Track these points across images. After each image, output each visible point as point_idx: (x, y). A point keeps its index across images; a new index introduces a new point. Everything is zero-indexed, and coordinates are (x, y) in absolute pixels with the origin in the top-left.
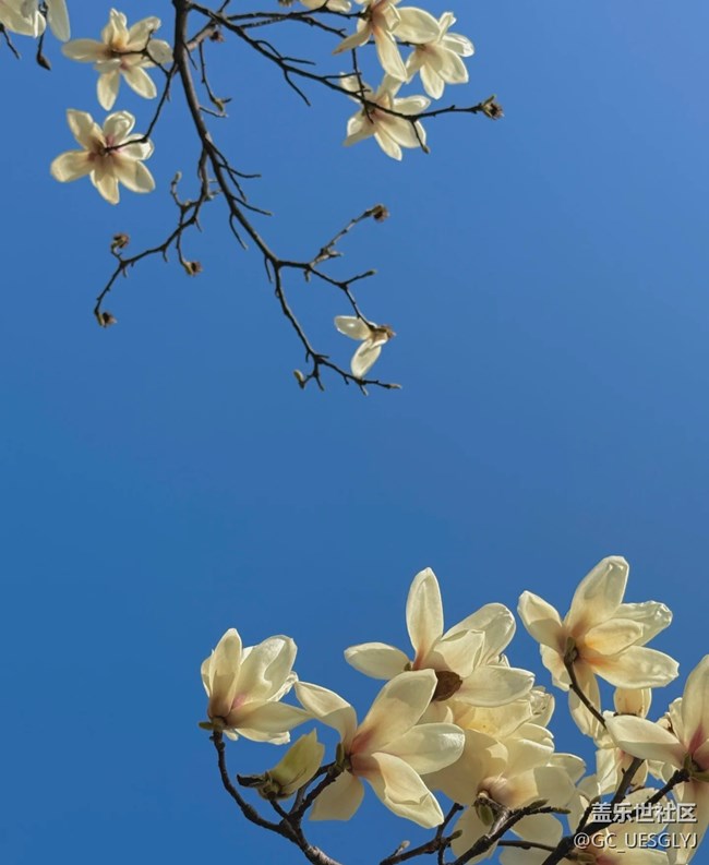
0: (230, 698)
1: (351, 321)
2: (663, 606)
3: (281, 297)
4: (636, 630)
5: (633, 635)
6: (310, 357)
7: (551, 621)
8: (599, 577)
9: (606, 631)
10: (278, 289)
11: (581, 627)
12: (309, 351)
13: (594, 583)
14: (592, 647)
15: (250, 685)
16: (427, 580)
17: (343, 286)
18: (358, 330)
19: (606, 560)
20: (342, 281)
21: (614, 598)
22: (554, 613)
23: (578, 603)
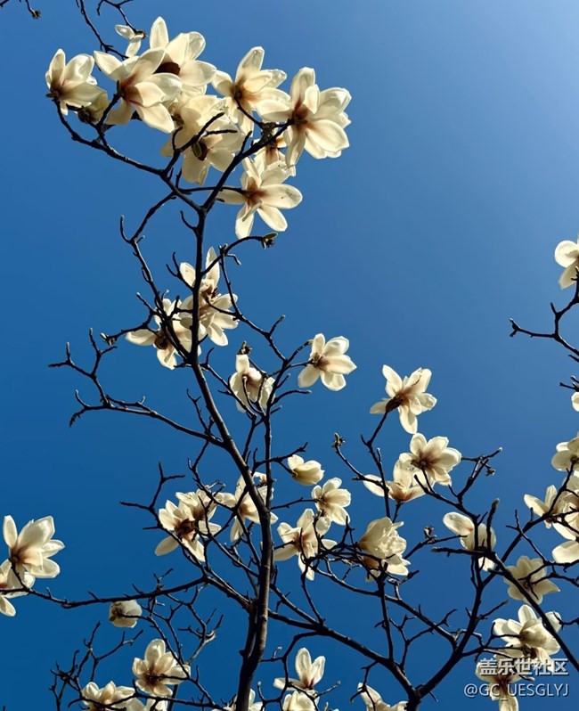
0: (61, 80)
1: (124, 29)
2: (282, 72)
3: (84, 14)
4: (269, 77)
5: (267, 79)
6: (103, 47)
7: (227, 81)
8: (250, 57)
9: (253, 79)
10: (83, 9)
11: (242, 80)
12: (102, 44)
13: (248, 60)
14: (248, 89)
15: (71, 76)
16: (160, 23)
17: (118, 6)
18: (128, 33)
19: (253, 49)
20: (117, 3)
21: (257, 65)
22: (227, 77)
23: (240, 72)
